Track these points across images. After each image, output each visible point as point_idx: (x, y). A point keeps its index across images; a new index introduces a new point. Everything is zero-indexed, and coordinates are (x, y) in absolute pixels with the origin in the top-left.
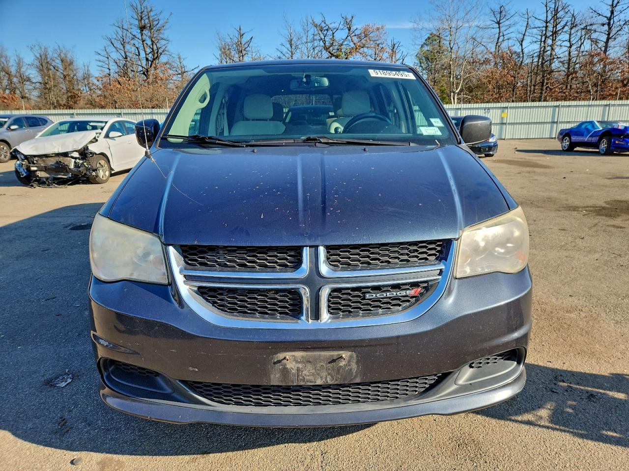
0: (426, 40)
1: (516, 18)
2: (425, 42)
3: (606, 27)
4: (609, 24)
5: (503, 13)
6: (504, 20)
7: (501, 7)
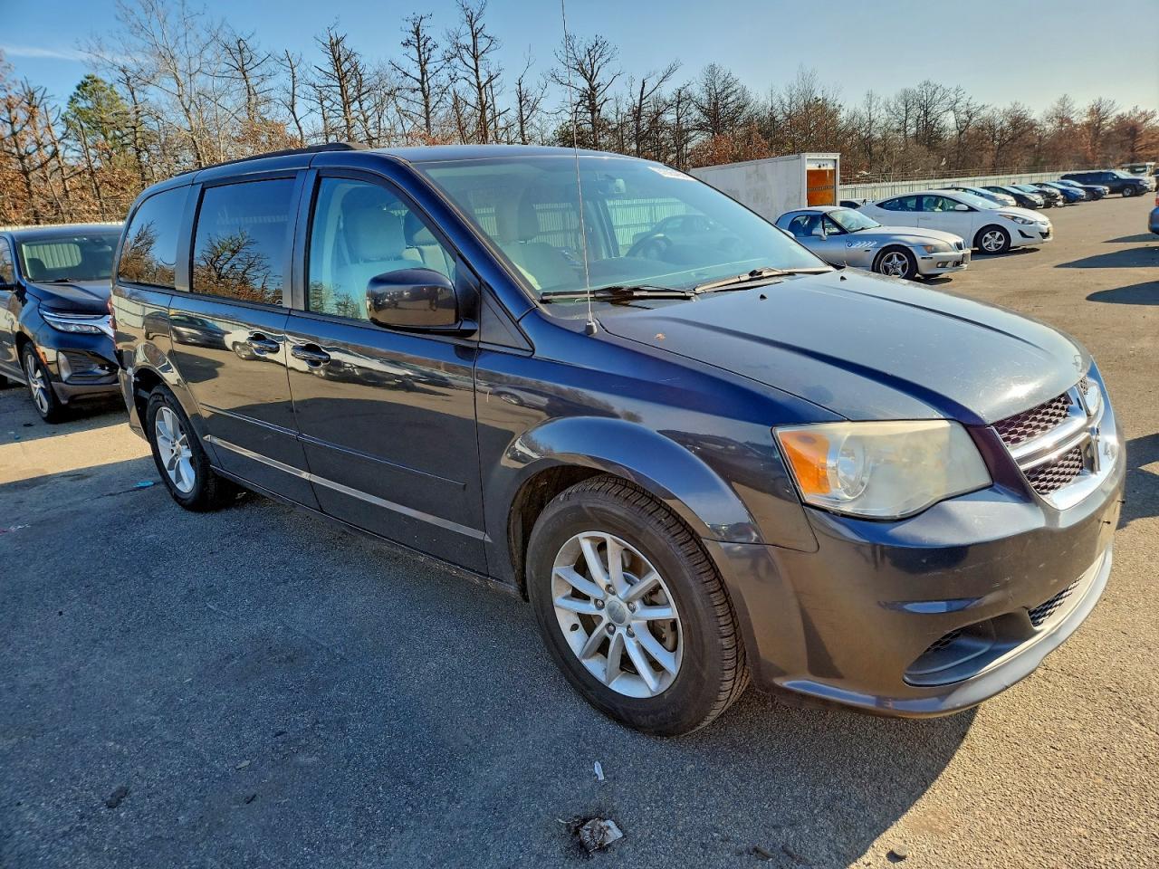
0: (78, 88)
1: (272, 65)
2: (77, 91)
3: (420, 95)
4: (423, 90)
5: (246, 54)
6: (251, 65)
7: (239, 42)
